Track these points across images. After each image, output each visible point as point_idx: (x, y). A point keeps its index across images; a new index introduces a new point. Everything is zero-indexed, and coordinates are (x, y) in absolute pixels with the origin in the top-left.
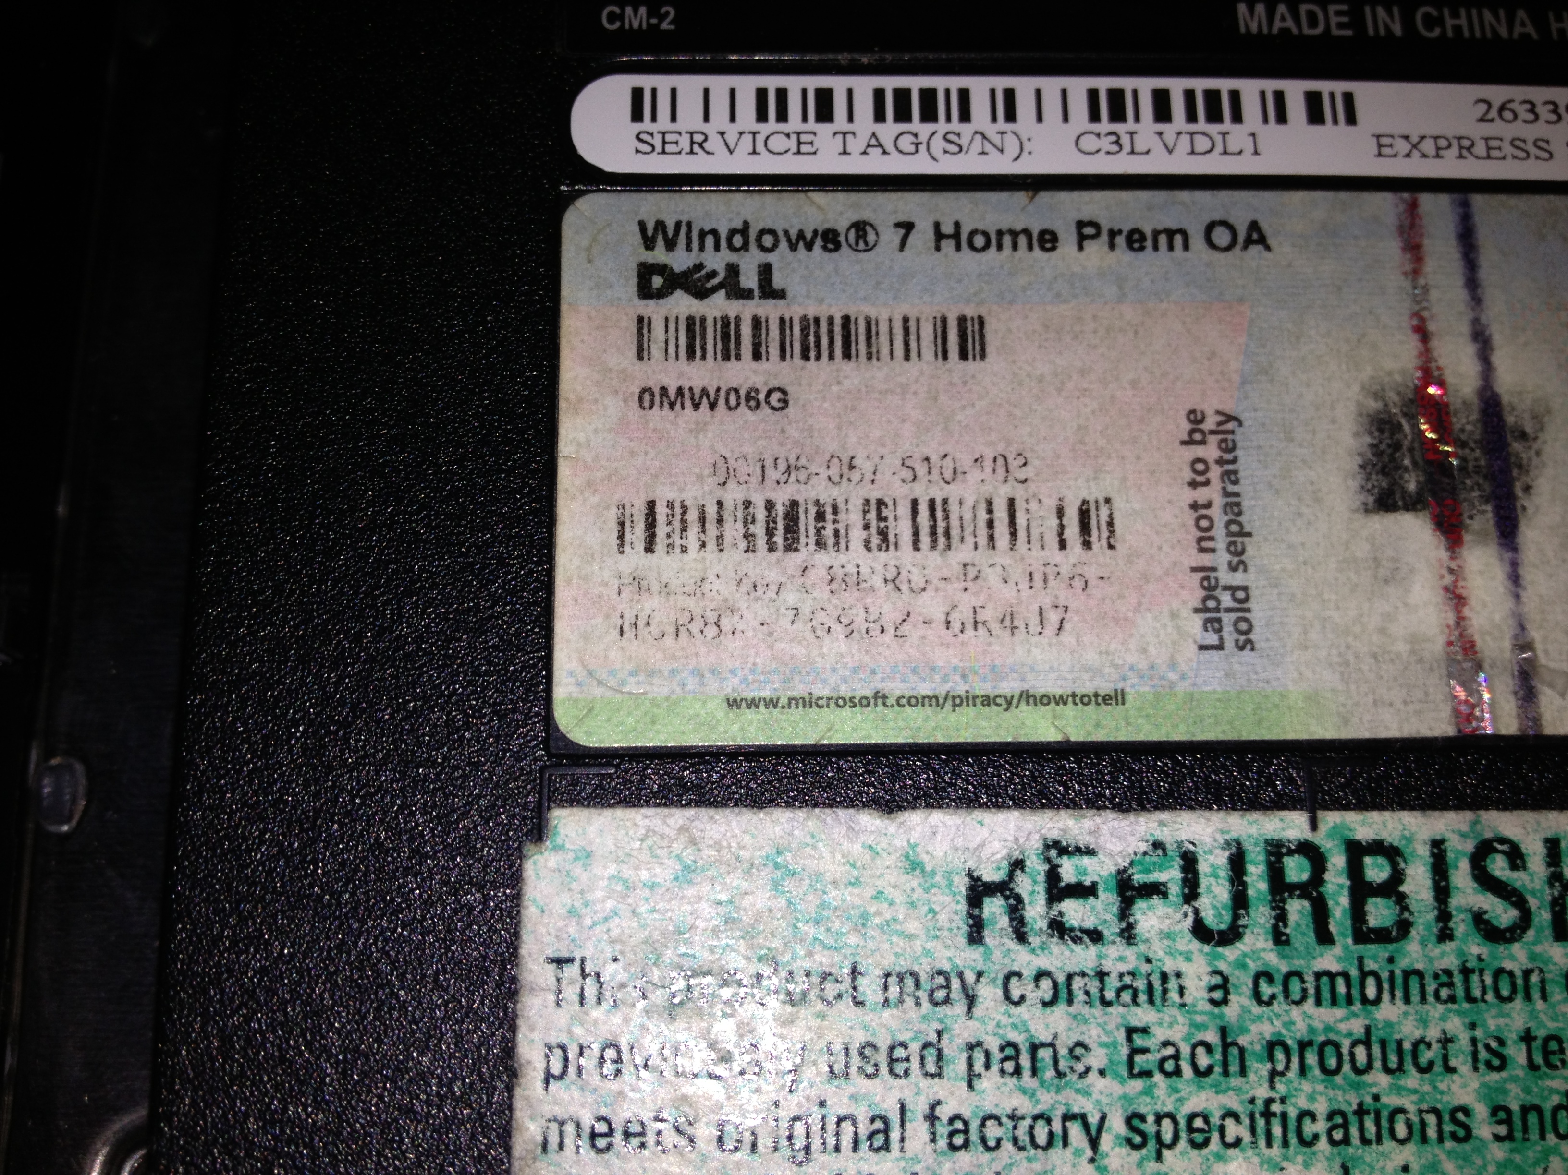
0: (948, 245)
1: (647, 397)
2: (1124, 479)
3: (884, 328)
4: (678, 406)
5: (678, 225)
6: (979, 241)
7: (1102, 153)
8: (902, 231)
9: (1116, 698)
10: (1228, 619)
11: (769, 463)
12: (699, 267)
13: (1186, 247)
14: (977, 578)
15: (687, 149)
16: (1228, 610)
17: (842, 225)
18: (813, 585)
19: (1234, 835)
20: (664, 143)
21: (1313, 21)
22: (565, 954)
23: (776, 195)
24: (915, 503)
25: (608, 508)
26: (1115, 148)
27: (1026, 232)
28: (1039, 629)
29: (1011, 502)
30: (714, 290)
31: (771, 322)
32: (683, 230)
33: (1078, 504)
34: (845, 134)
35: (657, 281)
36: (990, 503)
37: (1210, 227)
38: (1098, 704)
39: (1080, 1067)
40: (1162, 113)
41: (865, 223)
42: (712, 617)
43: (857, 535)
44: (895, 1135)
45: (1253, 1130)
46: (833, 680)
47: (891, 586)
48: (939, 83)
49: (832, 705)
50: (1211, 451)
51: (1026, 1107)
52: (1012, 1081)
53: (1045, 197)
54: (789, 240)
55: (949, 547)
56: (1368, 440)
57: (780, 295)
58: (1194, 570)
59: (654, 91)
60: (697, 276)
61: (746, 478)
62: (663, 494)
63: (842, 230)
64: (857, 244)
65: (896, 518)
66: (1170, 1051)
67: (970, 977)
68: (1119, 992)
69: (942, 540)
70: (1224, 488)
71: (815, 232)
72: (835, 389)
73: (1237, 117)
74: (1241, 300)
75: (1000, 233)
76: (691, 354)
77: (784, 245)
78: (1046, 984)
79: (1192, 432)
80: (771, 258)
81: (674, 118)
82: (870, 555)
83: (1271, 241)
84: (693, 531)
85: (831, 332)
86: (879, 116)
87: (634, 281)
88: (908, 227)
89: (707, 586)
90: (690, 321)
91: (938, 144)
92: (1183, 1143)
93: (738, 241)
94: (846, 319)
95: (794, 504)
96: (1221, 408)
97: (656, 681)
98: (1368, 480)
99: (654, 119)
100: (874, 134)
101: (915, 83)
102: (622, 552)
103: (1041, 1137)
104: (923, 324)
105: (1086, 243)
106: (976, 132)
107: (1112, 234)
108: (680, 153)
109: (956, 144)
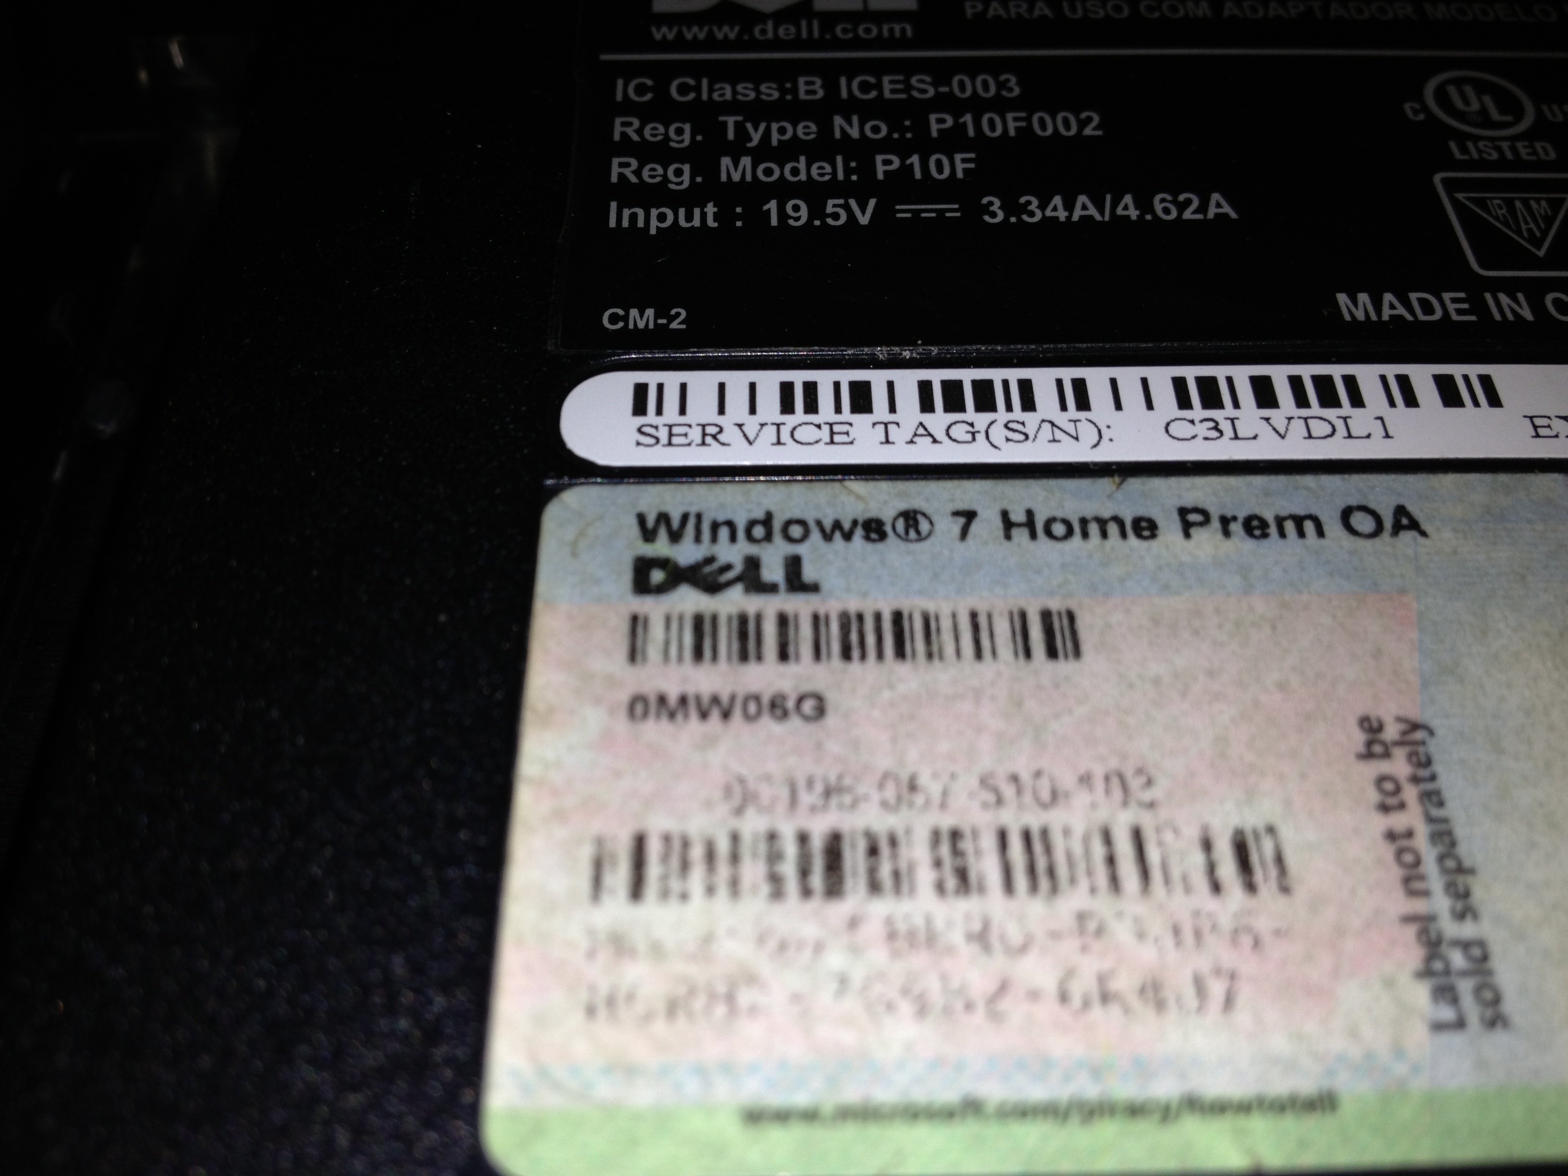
0: (1021, 535)
1: (639, 708)
2: (1288, 803)
3: (946, 624)
4: (680, 717)
5: (685, 517)
6: (1059, 529)
7: (1199, 439)
8: (962, 521)
9: (1325, 1102)
10: (1464, 987)
12: (710, 560)
13: (1321, 533)
14: (1099, 933)
15: (699, 440)
16: (1463, 973)
17: (887, 514)
18: (868, 944)
20: (671, 435)
21: (1428, 309)
23: (805, 484)
24: (1003, 837)
25: (580, 843)
26: (1215, 434)
27: (1117, 519)
29: (1137, 833)
30: (729, 584)
31: (801, 619)
32: (692, 522)
33: (1229, 834)
34: (886, 424)
35: (657, 576)
37: (1347, 513)
38: (1298, 1112)
40: (1267, 400)
41: (916, 512)
42: (721, 988)
43: (925, 876)
46: (901, 1077)
47: (976, 943)
48: (996, 375)
50: (1399, 767)
53: (1136, 483)
54: (822, 530)
55: (1054, 889)
57: (814, 588)
58: (1408, 919)
59: (660, 387)
61: (767, 803)
63: (887, 519)
64: (907, 533)
65: (978, 853)
70: (1427, 814)
71: (855, 523)
72: (887, 694)
73: (1358, 403)
74: (1403, 591)
75: (1084, 522)
76: (698, 654)
77: (816, 536)
79: (1369, 744)
80: (801, 550)
81: (683, 411)
83: (1425, 526)
85: (878, 629)
86: (927, 407)
87: (629, 576)
88: (970, 516)
90: (698, 621)
91: (998, 434)
93: (759, 532)
94: (898, 617)
96: (1402, 713)
97: (640, 1084)
99: (659, 412)
100: (921, 424)
101: (967, 376)
102: (597, 901)
104: (996, 619)
105: (1193, 531)
106: (1043, 421)
107: (1225, 522)
108: (689, 444)
109: (1021, 432)
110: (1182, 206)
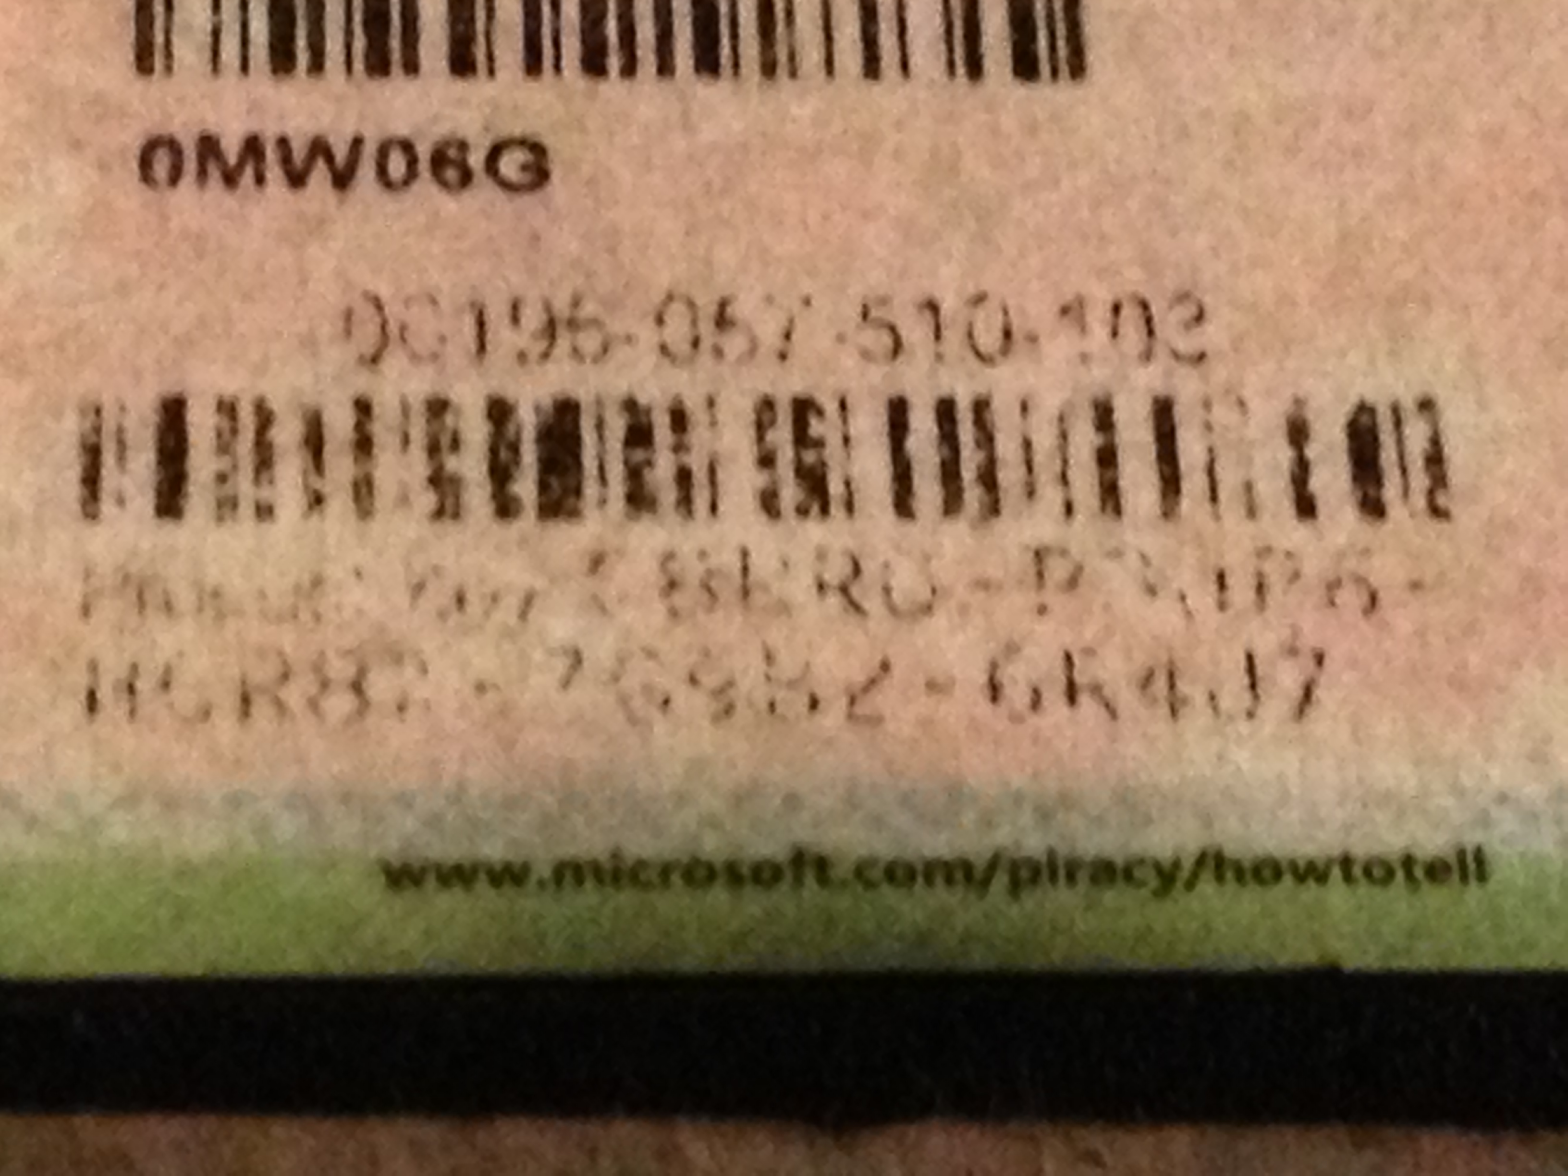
1: (162, 159)
11: (497, 312)
24: (899, 407)
25: (56, 412)
28: (1246, 704)
29: (1166, 408)
33: (1345, 415)
36: (1104, 412)
43: (741, 479)
55: (993, 508)
62: (211, 381)
65: (847, 442)
69: (974, 492)
72: (678, 141)
82: (775, 528)
84: (290, 466)
85: (663, 11)
95: (567, 408)
102: (94, 516)
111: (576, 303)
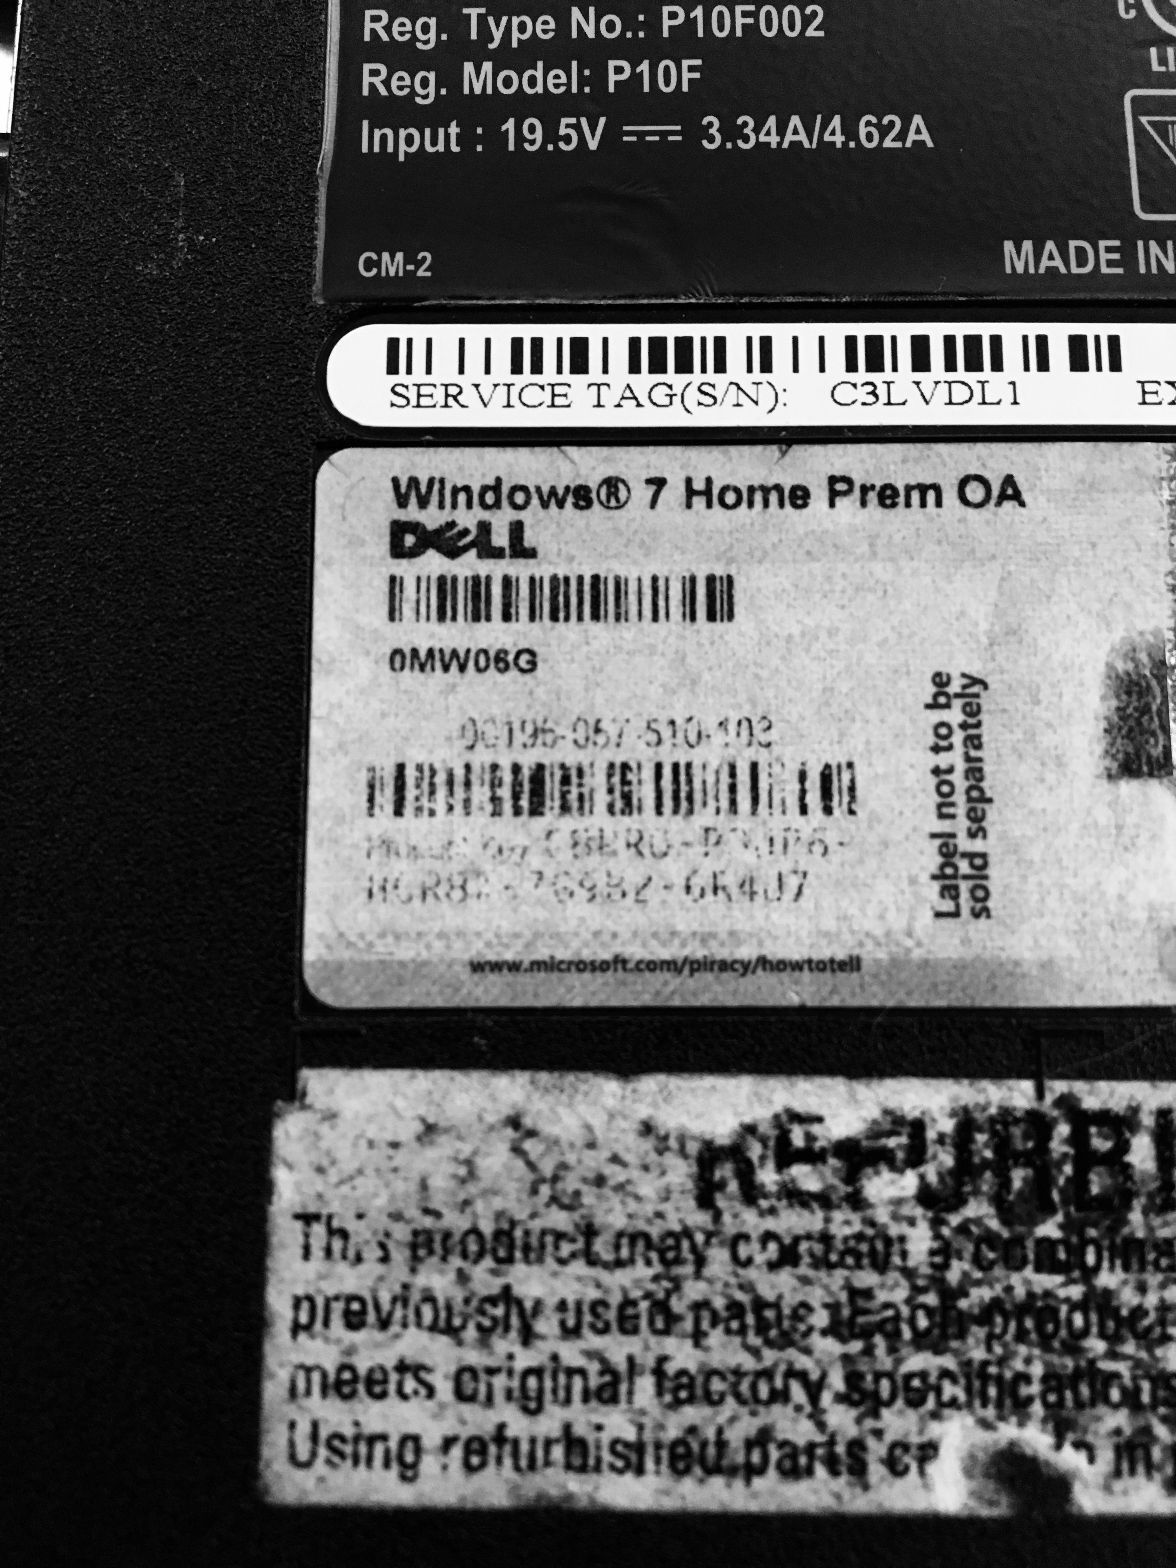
0: (699, 502)
1: (398, 659)
2: (867, 745)
3: (633, 587)
4: (428, 667)
5: (431, 481)
6: (730, 498)
7: (858, 404)
8: (653, 488)
9: (852, 964)
10: (964, 887)
11: (516, 726)
12: (452, 525)
13: (939, 504)
14: (718, 843)
15: (442, 402)
16: (966, 877)
17: (594, 481)
18: (558, 849)
19: (962, 1103)
20: (419, 396)
21: (1082, 261)
22: (312, 1209)
23: (528, 449)
24: (659, 767)
25: (359, 770)
26: (871, 399)
27: (778, 488)
28: (777, 894)
29: (754, 767)
30: (466, 549)
31: (521, 581)
32: (436, 487)
33: (820, 768)
34: (599, 386)
35: (409, 540)
36: (733, 768)
37: (963, 483)
38: (833, 970)
39: (802, 1327)
40: (921, 362)
41: (617, 479)
42: (458, 881)
43: (601, 799)
44: (623, 1388)
45: (969, 1390)
46: (575, 944)
47: (633, 850)
48: (695, 331)
49: (573, 968)
50: (955, 716)
51: (748, 1363)
52: (737, 1340)
53: (799, 451)
54: (541, 497)
55: (690, 812)
56: (1114, 703)
57: (531, 554)
58: (934, 836)
59: (410, 342)
60: (449, 534)
61: (492, 741)
62: (414, 756)
63: (593, 485)
64: (608, 501)
65: (640, 782)
66: (890, 1313)
67: (700, 1238)
68: (843, 1254)
69: (684, 804)
70: (966, 754)
71: (567, 488)
72: (584, 649)
73: (997, 365)
74: (993, 558)
76: (442, 617)
77: (535, 501)
78: (773, 1247)
79: (936, 696)
80: (523, 515)
81: (429, 371)
82: (613, 819)
83: (1026, 497)
84: (441, 793)
85: (580, 592)
86: (634, 368)
87: (387, 539)
88: (659, 483)
89: (453, 851)
90: (442, 581)
91: (693, 395)
92: (900, 1403)
93: (490, 498)
94: (596, 578)
95: (540, 767)
96: (967, 670)
97: (404, 944)
98: (1112, 744)
99: (409, 371)
100: (628, 386)
101: (671, 331)
102: (371, 815)
103: (764, 1391)
104: (672, 583)
105: (838, 501)
106: (731, 383)
107: (865, 490)
108: (434, 406)
109: (711, 396)
110: (884, 131)
111: (545, 721)
